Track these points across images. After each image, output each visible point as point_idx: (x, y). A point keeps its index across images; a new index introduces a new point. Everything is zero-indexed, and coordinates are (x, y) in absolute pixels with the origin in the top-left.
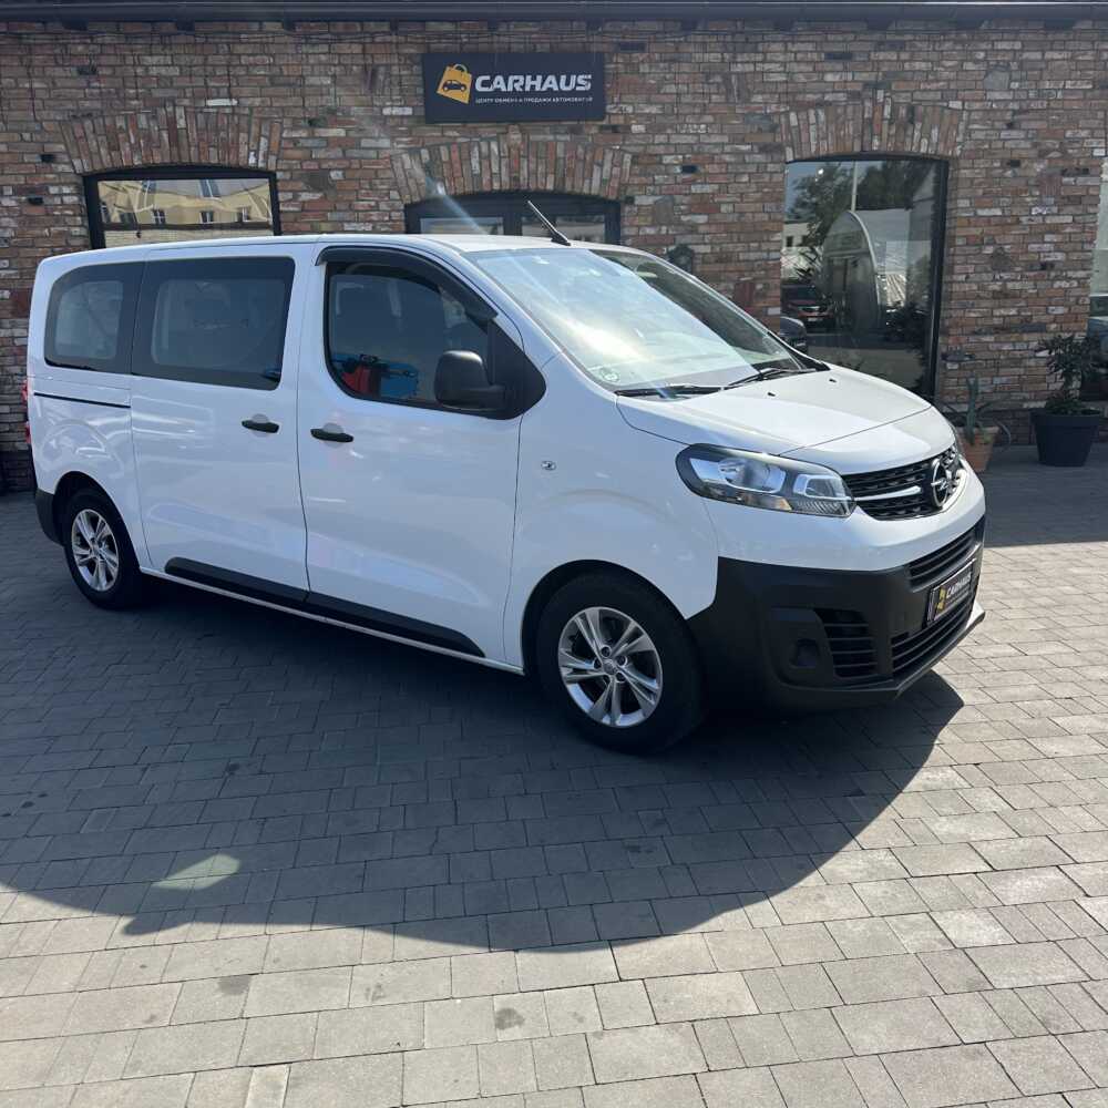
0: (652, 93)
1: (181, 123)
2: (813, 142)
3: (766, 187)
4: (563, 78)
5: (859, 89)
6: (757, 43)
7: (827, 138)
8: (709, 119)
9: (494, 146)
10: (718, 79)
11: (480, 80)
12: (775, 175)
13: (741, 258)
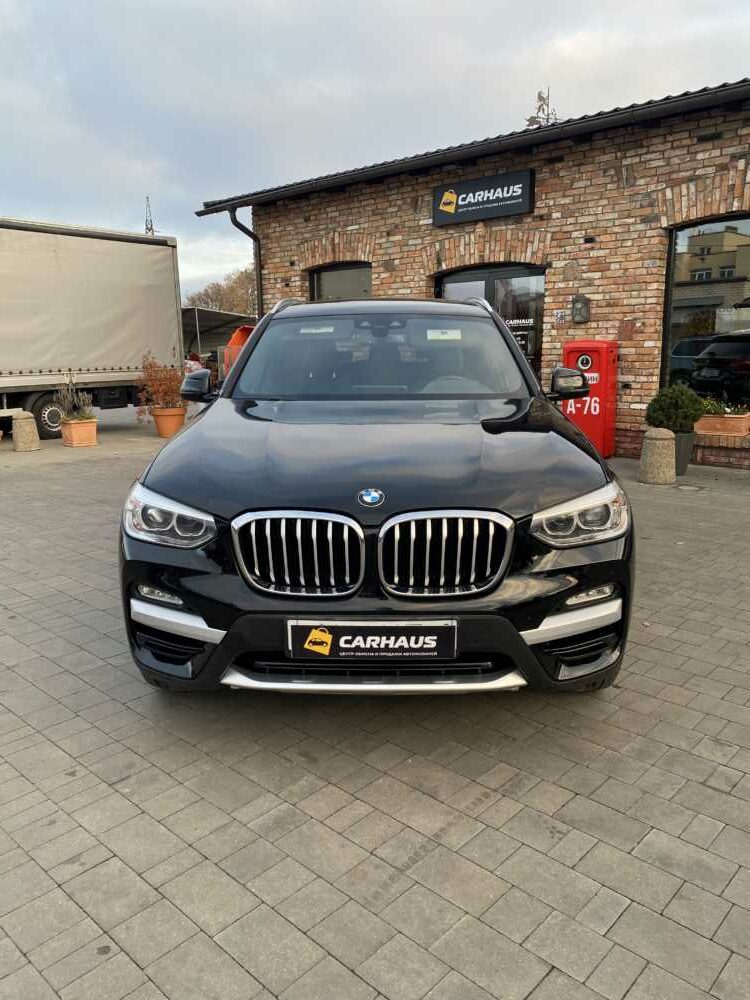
0: (565, 190)
1: (337, 241)
2: (685, 210)
3: (645, 248)
4: (506, 189)
5: (728, 160)
6: (641, 140)
7: (696, 206)
8: (605, 202)
9: (472, 237)
10: (612, 172)
11: (460, 198)
12: (652, 239)
13: (625, 303)
